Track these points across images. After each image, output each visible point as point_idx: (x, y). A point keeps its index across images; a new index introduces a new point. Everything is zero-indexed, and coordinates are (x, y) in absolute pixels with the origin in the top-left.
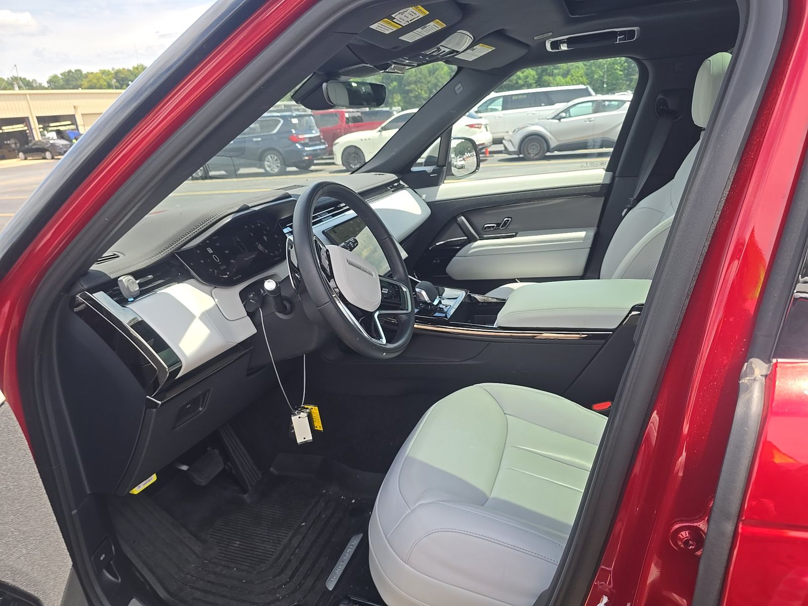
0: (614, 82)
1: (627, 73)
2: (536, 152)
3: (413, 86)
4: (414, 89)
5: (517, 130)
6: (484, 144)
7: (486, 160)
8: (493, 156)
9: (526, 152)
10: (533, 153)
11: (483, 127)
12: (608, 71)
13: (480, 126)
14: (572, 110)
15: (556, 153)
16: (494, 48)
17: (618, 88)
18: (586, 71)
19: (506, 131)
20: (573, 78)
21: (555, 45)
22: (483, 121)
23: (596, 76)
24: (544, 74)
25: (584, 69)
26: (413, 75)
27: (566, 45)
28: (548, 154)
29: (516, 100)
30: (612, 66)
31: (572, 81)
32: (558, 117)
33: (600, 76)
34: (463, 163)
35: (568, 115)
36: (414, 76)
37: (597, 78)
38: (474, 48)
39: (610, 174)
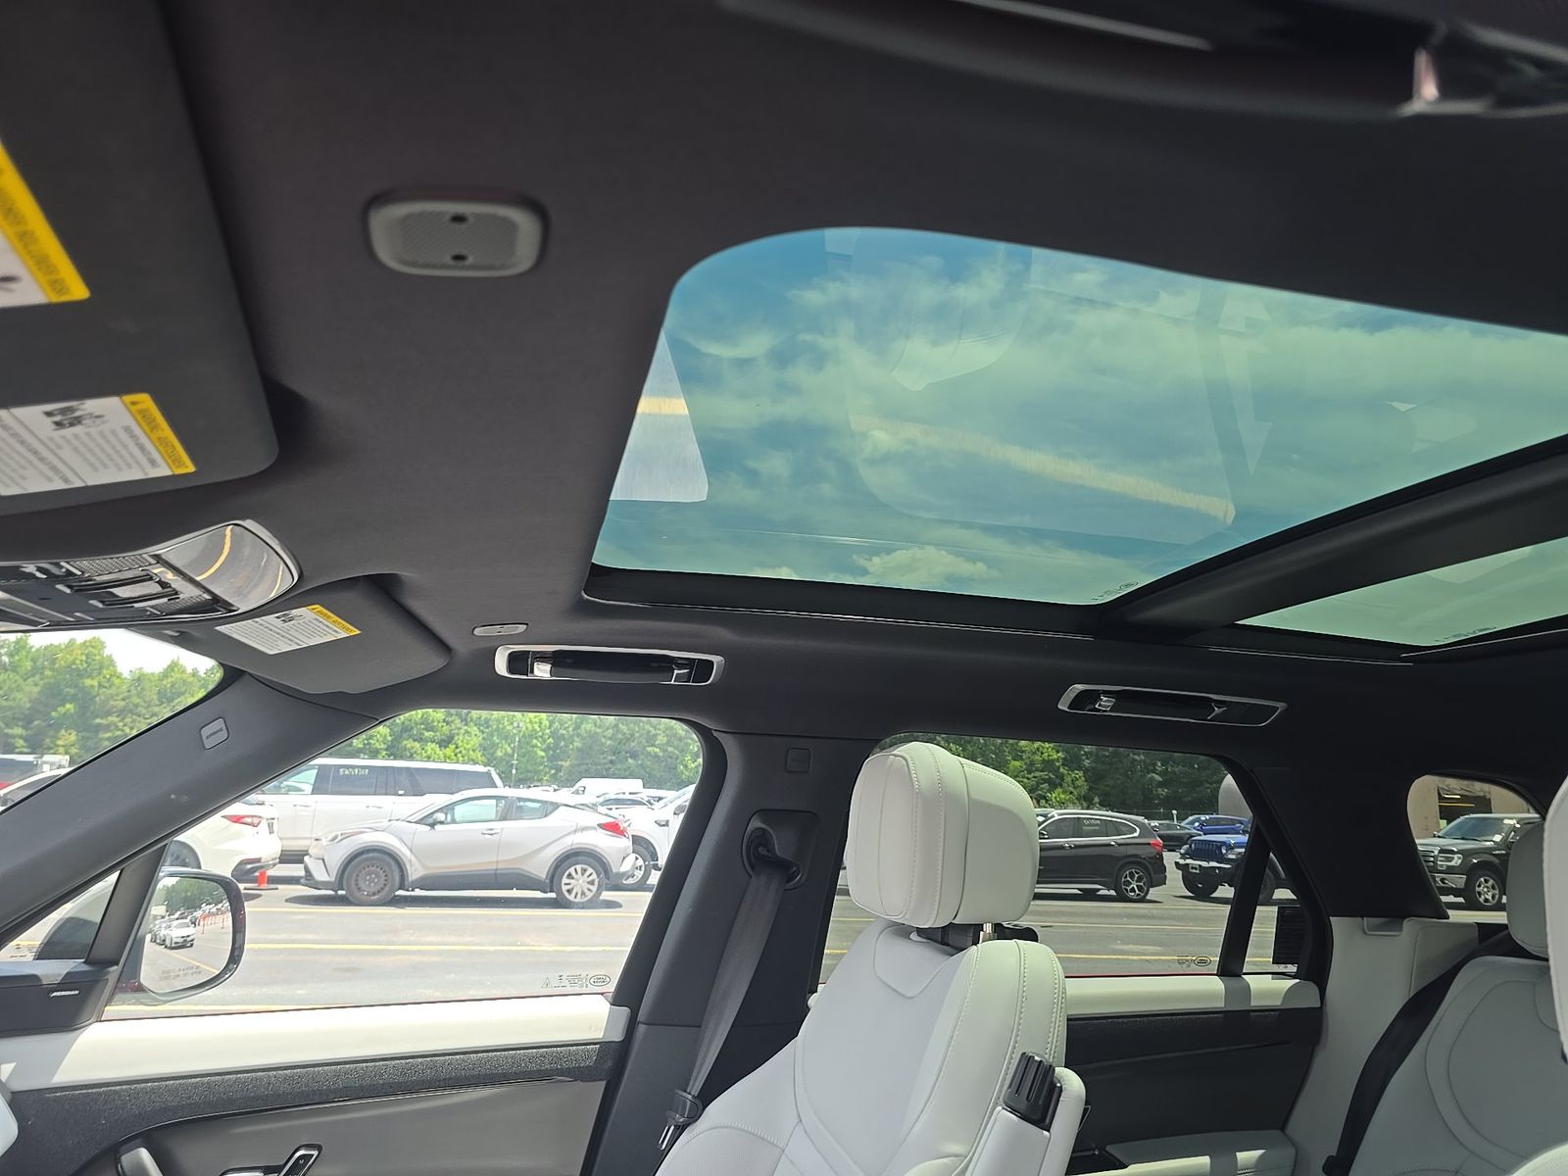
0: (530, 768)
1: (553, 755)
2: (373, 888)
3: (113, 719)
4: (115, 724)
5: (340, 838)
6: (258, 860)
7: (259, 896)
8: (277, 889)
9: (353, 886)
10: (368, 886)
11: (264, 825)
12: (520, 746)
13: (256, 821)
14: (457, 808)
15: (418, 892)
16: (358, 632)
17: (535, 778)
18: (483, 742)
19: (314, 836)
20: (458, 750)
21: (518, 662)
22: (264, 812)
23: (499, 753)
24: (405, 735)
25: (480, 738)
26: (121, 696)
27: (548, 667)
28: (401, 892)
29: (348, 777)
30: (528, 739)
31: (456, 755)
32: (430, 821)
33: (506, 754)
34: (190, 931)
35: (449, 817)
36: (123, 699)
37: (501, 757)
38: (294, 612)
39: (625, 1011)
